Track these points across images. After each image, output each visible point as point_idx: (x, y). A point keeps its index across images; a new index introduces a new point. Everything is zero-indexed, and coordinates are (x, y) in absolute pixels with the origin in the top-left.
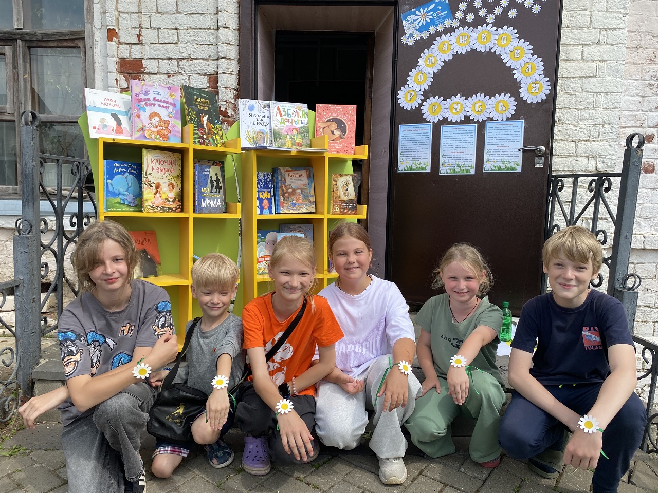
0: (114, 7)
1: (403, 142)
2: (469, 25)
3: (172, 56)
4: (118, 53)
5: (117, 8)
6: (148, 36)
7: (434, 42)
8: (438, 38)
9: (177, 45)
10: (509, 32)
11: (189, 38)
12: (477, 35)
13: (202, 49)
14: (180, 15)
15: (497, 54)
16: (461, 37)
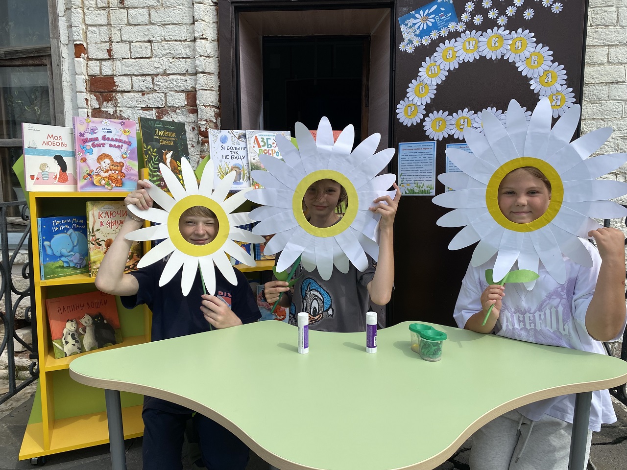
0: (81, 20)
1: (403, 162)
2: (477, 28)
3: (146, 71)
4: (87, 69)
5: (84, 21)
6: (120, 50)
7: (437, 49)
8: (441, 45)
9: (151, 60)
10: (525, 36)
11: (163, 52)
12: (487, 40)
13: (178, 63)
14: (153, 26)
15: (510, 61)
16: (467, 43)
